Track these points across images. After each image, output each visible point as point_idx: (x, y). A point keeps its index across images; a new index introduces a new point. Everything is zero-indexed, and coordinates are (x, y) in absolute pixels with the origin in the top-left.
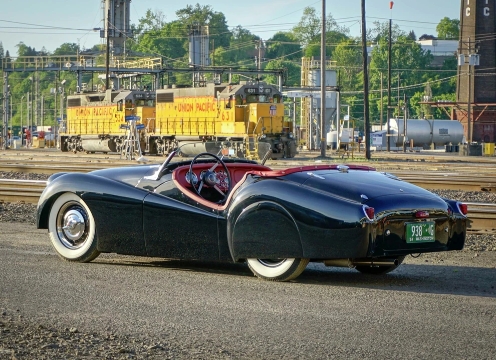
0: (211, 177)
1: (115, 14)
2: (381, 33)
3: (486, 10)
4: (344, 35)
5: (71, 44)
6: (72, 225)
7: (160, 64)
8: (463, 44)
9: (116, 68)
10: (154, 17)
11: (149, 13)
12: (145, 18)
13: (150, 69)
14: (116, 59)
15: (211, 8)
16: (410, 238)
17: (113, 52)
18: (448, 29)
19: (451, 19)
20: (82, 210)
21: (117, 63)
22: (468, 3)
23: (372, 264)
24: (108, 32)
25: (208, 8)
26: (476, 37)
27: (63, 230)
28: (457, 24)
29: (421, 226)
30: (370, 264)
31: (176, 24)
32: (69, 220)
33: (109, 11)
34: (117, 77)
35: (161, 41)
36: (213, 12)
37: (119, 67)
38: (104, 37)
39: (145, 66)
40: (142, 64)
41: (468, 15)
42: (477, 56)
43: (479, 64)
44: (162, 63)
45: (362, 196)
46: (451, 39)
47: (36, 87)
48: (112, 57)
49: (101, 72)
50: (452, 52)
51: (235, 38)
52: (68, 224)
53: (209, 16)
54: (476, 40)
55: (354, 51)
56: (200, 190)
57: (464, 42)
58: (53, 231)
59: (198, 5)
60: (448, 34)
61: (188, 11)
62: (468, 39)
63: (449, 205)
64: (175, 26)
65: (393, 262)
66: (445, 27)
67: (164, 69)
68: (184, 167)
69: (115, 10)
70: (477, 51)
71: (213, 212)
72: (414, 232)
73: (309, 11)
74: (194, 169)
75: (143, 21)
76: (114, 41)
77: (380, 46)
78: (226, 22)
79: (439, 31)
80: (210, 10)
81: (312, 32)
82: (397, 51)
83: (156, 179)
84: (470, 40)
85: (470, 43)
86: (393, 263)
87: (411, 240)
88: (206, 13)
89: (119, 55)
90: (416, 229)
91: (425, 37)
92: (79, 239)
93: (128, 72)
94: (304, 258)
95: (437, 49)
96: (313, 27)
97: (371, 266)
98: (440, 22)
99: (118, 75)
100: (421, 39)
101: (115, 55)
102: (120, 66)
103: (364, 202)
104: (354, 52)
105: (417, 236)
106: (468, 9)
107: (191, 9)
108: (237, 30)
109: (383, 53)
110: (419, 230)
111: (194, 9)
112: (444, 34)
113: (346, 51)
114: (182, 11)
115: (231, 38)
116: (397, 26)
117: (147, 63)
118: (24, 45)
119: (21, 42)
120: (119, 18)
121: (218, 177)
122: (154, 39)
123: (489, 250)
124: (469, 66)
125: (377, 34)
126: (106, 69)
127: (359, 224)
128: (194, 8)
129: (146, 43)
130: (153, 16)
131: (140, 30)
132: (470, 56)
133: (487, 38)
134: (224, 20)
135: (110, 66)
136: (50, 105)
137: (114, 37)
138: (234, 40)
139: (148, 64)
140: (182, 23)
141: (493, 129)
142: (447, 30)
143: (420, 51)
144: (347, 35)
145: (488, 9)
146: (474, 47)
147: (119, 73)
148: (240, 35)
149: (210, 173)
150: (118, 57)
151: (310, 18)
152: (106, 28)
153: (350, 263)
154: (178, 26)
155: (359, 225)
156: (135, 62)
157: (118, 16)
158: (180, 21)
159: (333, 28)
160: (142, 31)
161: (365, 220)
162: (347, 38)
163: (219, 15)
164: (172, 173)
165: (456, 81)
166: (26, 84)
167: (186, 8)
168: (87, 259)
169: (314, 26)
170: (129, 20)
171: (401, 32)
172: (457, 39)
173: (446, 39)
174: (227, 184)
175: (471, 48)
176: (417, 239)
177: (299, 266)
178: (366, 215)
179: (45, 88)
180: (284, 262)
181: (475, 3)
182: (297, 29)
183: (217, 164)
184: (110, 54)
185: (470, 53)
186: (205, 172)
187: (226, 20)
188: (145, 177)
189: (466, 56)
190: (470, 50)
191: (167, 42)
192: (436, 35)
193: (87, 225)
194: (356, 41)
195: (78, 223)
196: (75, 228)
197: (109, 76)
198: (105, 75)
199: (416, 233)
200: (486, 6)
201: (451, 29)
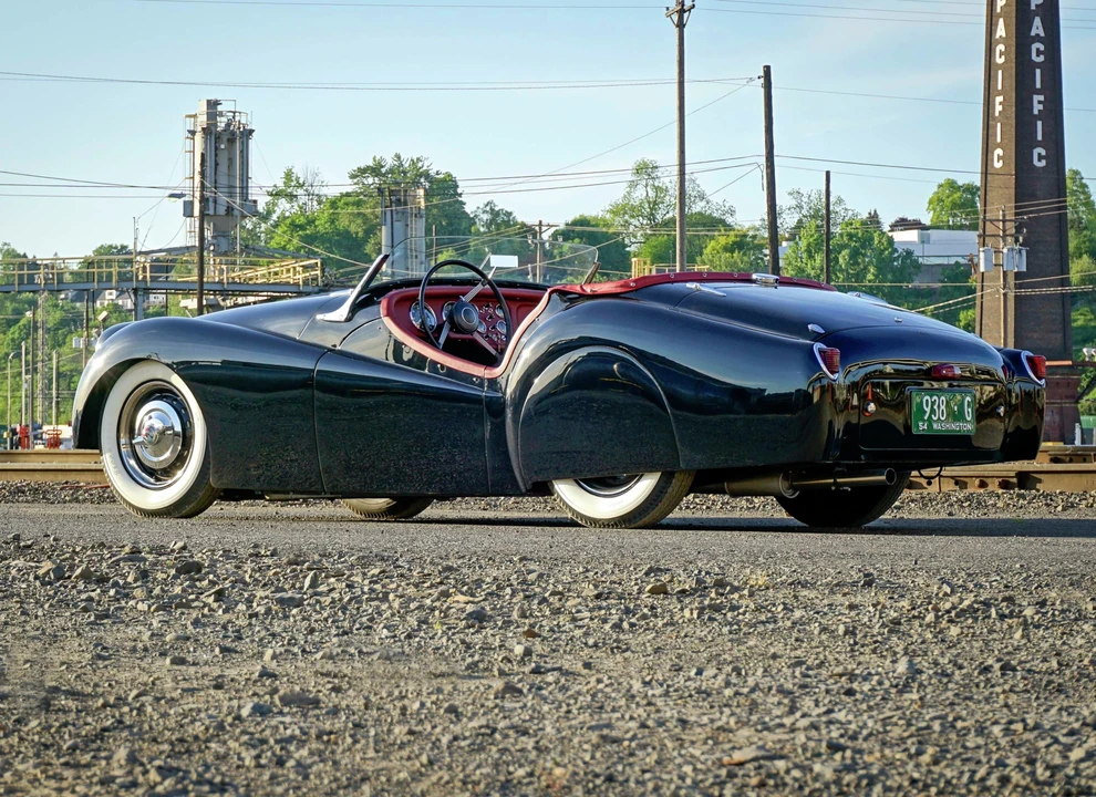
0: (467, 312)
1: (217, 164)
2: (804, 216)
3: (1039, 154)
4: (723, 222)
5: (116, 248)
6: (155, 434)
7: (318, 272)
8: (988, 223)
9: (221, 282)
10: (302, 186)
11: (289, 175)
12: (281, 185)
13: (294, 284)
14: (221, 263)
15: (427, 164)
16: (920, 424)
17: (212, 248)
18: (955, 205)
19: (960, 183)
20: (176, 400)
21: (221, 271)
22: (999, 140)
23: (835, 483)
24: (200, 202)
25: (420, 165)
26: (1016, 208)
27: (132, 446)
28: (973, 194)
29: (943, 398)
30: (831, 484)
31: (351, 199)
32: (147, 424)
33: (203, 155)
34: (222, 303)
35: (317, 238)
36: (432, 173)
37: (225, 281)
38: (192, 216)
39: (284, 277)
40: (276, 274)
41: (998, 165)
42: (1020, 250)
43: (1025, 269)
44: (323, 271)
45: (810, 327)
46: (962, 227)
47: (40, 342)
48: (210, 258)
49: (187, 293)
50: (963, 256)
51: (482, 229)
52: (144, 432)
53: (422, 180)
54: (1016, 214)
55: (744, 254)
56: (442, 340)
57: (991, 221)
58: (110, 450)
59: (398, 157)
60: (955, 216)
61: (375, 170)
62: (1001, 213)
63: (1007, 360)
64: (347, 204)
65: (882, 474)
66: (948, 202)
67: (326, 285)
68: (405, 291)
69: (216, 155)
70: (1021, 239)
71: (473, 383)
72: (928, 410)
73: (645, 170)
74: (429, 298)
75: (277, 194)
76: (214, 225)
77: (803, 244)
78: (460, 195)
79: (934, 210)
80: (425, 168)
81: (652, 214)
82: (843, 253)
83: (343, 319)
84: (1004, 216)
85: (1004, 221)
86: (884, 478)
87: (922, 427)
88: (416, 175)
89: (225, 254)
90: (933, 403)
91: (903, 224)
92: (169, 467)
93: (246, 293)
94: (682, 471)
95: (929, 249)
96: (654, 205)
97: (833, 488)
98: (936, 190)
99: (224, 300)
100: (894, 227)
101: (217, 253)
102: (228, 278)
103: (817, 337)
104: (745, 258)
105: (935, 419)
106: (999, 152)
107: (382, 167)
108: (484, 212)
109: (811, 256)
110: (939, 407)
111: (387, 167)
112: (945, 219)
113: (728, 255)
114: (363, 171)
115: (473, 229)
116: (840, 201)
117: (288, 271)
118: (13, 250)
119: (6, 244)
120: (226, 171)
121: (483, 318)
122: (300, 233)
123: (1087, 506)
124: (1004, 272)
125: (796, 217)
126: (197, 286)
127: (806, 392)
128: (389, 162)
129: (283, 243)
130: (298, 182)
131: (269, 213)
132: (1005, 250)
133: (1042, 211)
134: (455, 191)
135: (205, 280)
136: (70, 383)
137: (215, 214)
138: (478, 233)
139: (291, 274)
140: (362, 197)
141: (1057, 418)
142: (952, 209)
143: (892, 253)
144: (729, 220)
145: (1043, 152)
146: (1014, 231)
147: (225, 293)
148: (491, 224)
149: (464, 304)
150: (224, 259)
151: (647, 186)
152: (197, 194)
153: (787, 484)
154: (354, 204)
155: (804, 396)
156: (262, 271)
157: (223, 168)
158: (358, 194)
159: (698, 207)
160: (274, 217)
161: (819, 379)
162: (728, 227)
163: (444, 180)
164: (379, 303)
165: (974, 320)
166: (16, 335)
167: (371, 163)
168: (188, 509)
169: (655, 203)
170: (248, 178)
171: (850, 213)
172: (973, 227)
173: (950, 228)
174: (502, 334)
175: (1008, 233)
176: (935, 426)
177: (670, 490)
178: (823, 366)
179: (60, 346)
180: (636, 483)
181: (1014, 139)
182: (617, 211)
183: (479, 288)
184: (205, 254)
185: (1005, 245)
186: (452, 304)
187: (459, 191)
188: (319, 317)
189: (997, 252)
190: (1005, 236)
191: (329, 241)
192: (927, 220)
193: (188, 434)
194: (751, 233)
195: (168, 429)
196: (160, 439)
197: (204, 302)
198: (196, 300)
199: (933, 411)
200: (1039, 144)
201: (960, 205)
